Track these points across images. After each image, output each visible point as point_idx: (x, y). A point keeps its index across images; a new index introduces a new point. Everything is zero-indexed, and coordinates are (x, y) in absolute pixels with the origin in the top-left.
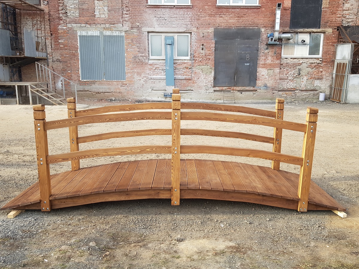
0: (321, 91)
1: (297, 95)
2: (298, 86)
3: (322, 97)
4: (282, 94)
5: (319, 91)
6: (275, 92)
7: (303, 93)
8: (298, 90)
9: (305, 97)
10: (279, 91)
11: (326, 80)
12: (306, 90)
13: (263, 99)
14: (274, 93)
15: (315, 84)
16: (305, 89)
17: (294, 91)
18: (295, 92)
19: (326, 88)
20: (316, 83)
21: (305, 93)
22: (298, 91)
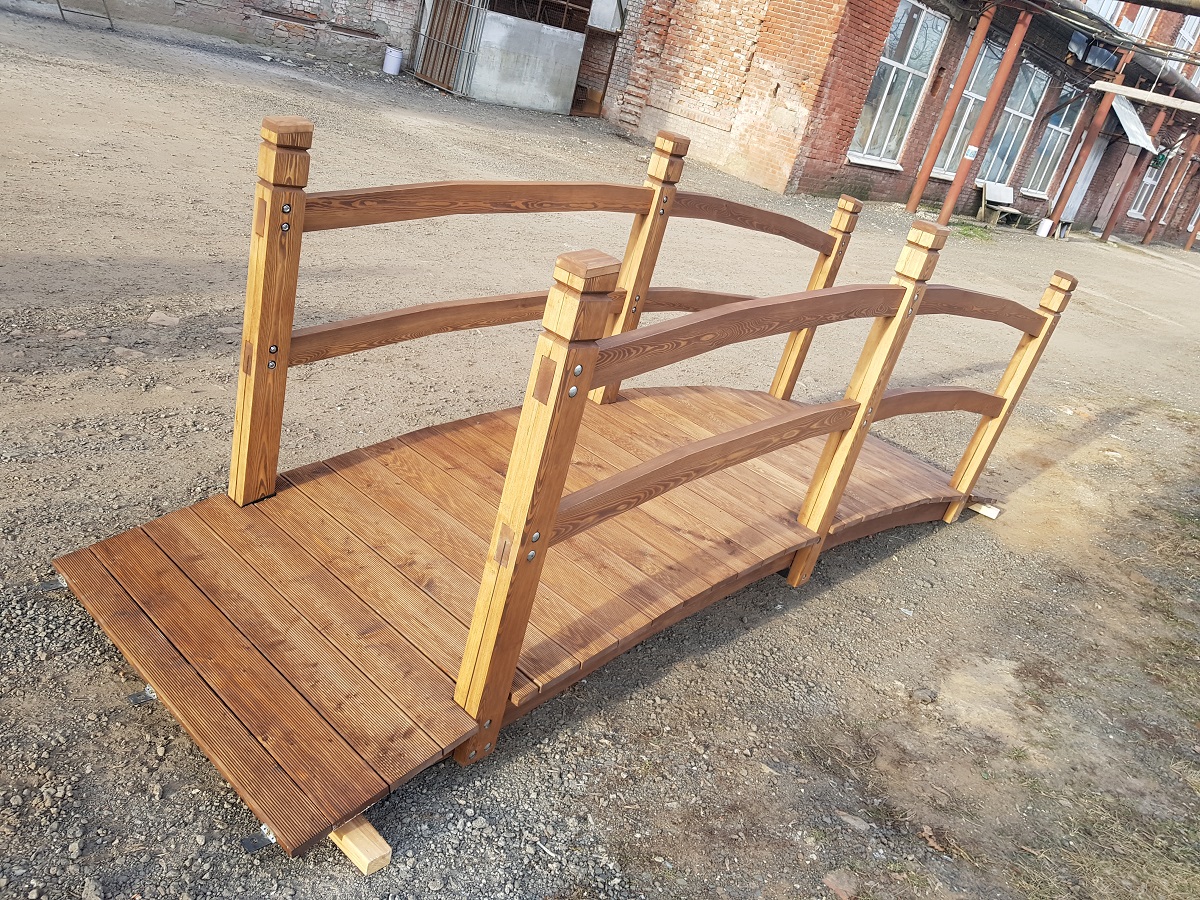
0: (389, 41)
1: (321, 40)
2: (325, 8)
3: (392, 62)
4: (276, 27)
5: (383, 39)
6: (253, 12)
7: (340, 37)
8: (322, 22)
9: (343, 50)
10: (266, 12)
11: (404, 8)
12: (347, 29)
13: (210, 32)
14: (247, 17)
15: (375, 14)
16: (344, 22)
17: (313, 23)
18: (316, 27)
19: (402, 35)
20: (378, 9)
21: (345, 39)
22: (323, 26)
